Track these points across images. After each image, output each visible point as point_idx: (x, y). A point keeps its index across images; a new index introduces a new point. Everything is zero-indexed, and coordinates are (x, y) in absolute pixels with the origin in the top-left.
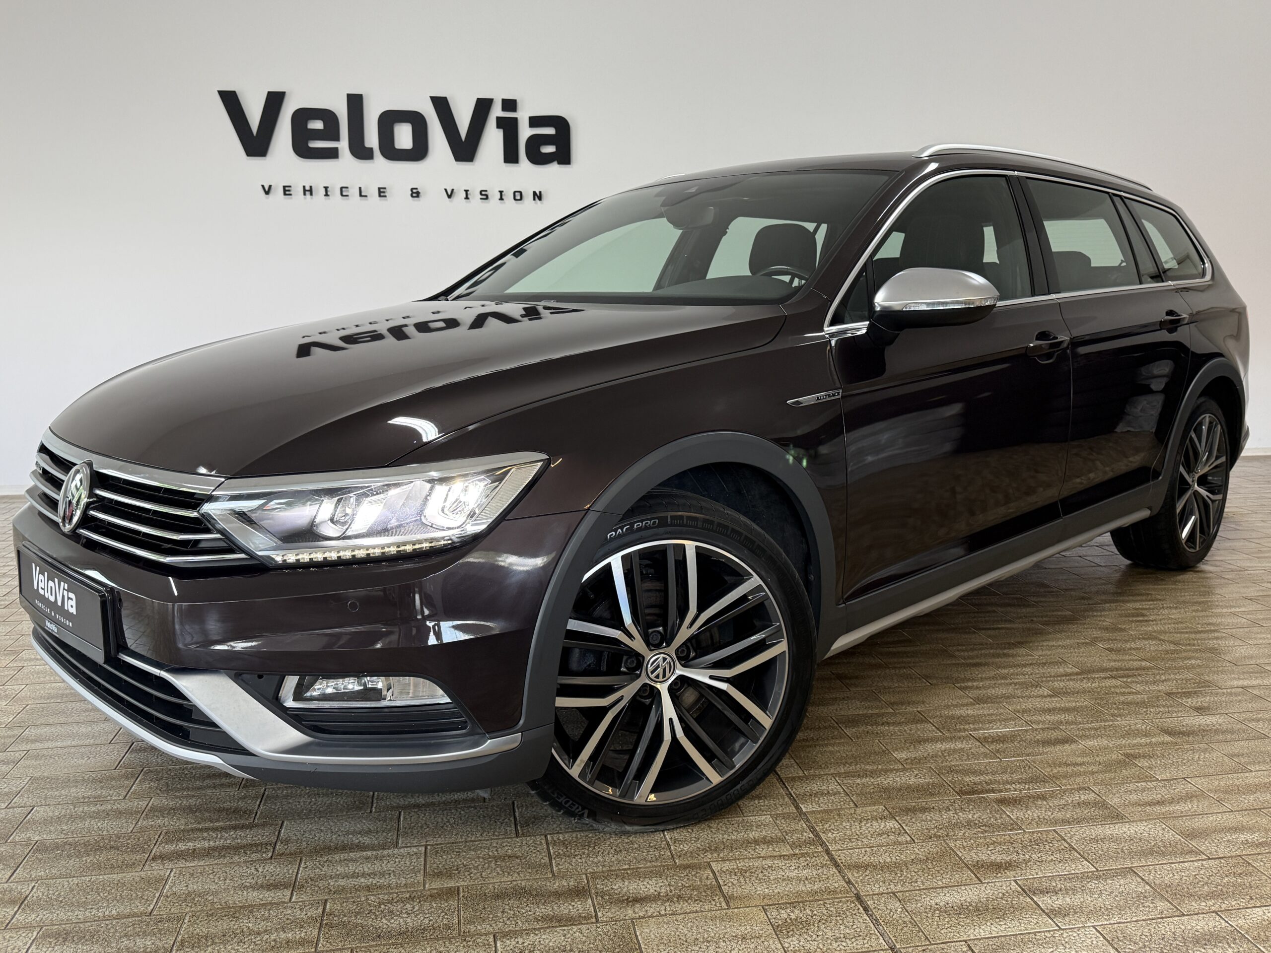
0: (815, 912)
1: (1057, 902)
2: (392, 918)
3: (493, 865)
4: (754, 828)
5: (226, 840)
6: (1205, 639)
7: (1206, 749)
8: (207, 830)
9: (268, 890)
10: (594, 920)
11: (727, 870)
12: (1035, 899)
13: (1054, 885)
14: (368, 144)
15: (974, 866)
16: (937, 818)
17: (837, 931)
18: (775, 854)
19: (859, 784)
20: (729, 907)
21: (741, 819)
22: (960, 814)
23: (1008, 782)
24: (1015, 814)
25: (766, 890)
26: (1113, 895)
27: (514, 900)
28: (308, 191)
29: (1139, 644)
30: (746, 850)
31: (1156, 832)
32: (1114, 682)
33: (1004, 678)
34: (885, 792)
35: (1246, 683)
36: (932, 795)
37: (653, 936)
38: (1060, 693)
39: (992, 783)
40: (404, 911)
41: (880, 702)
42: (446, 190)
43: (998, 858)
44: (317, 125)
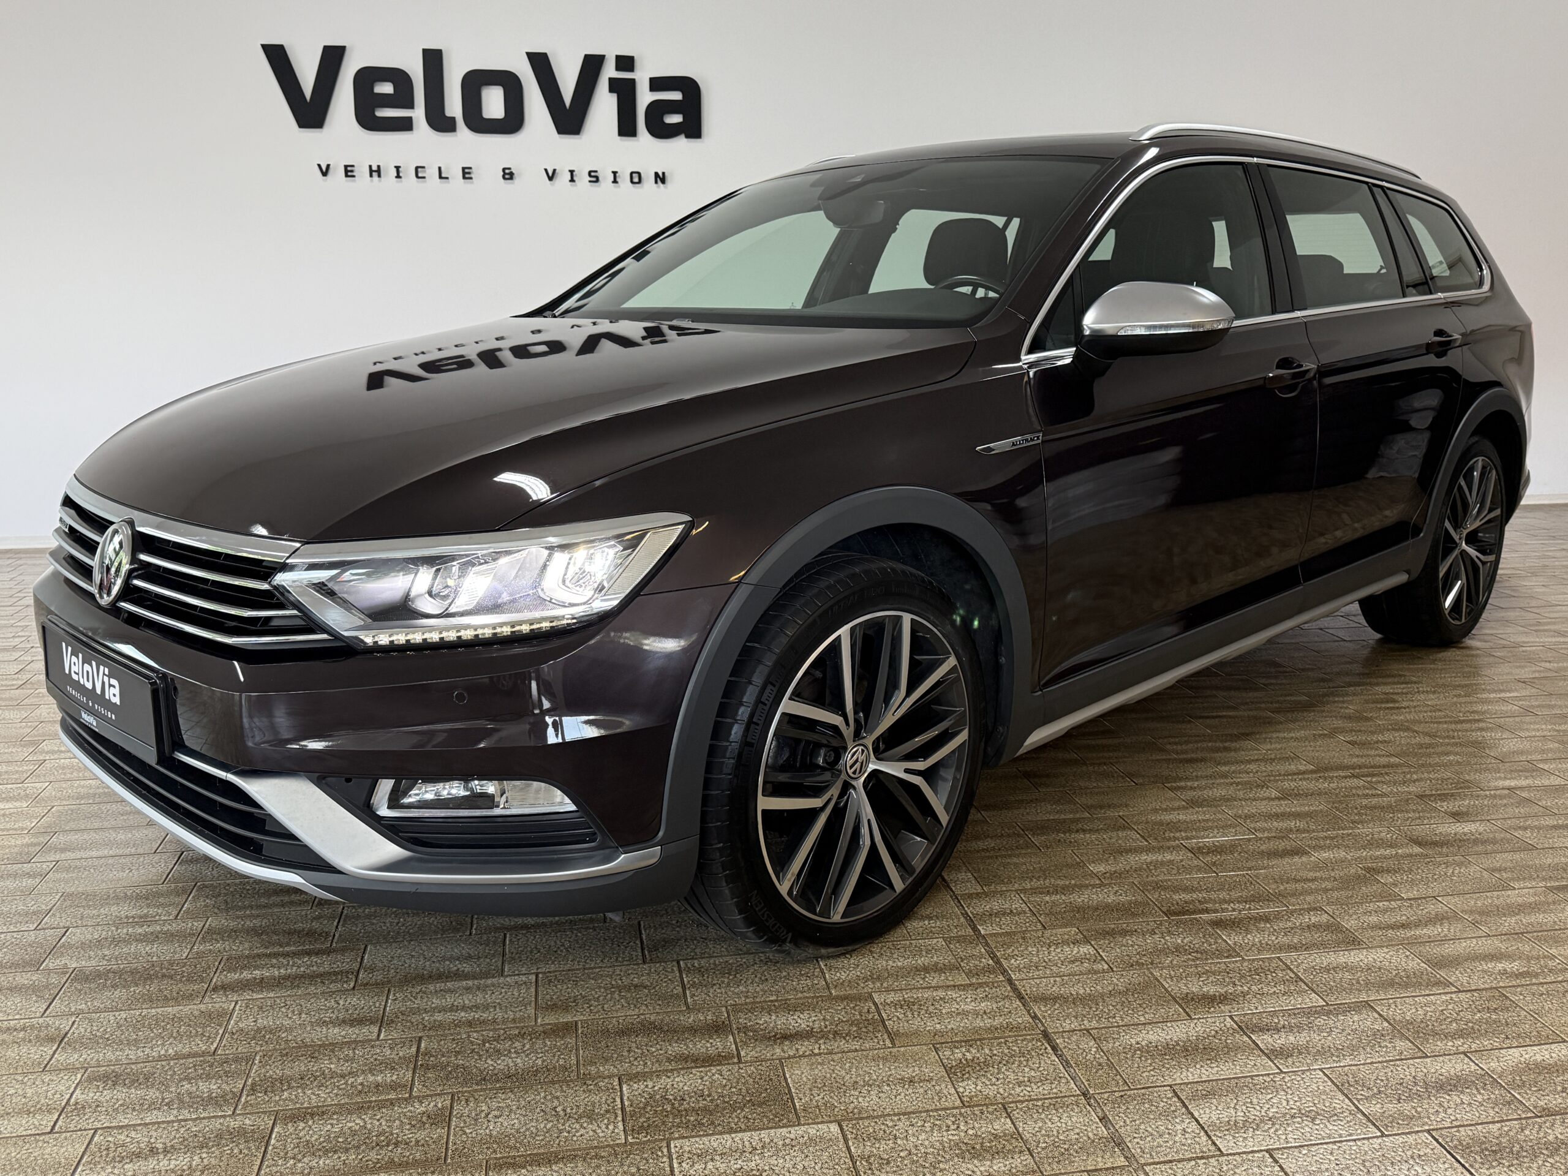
0: (995, 1052)
1: (1281, 1040)
2: (499, 1059)
3: (616, 996)
4: (924, 953)
5: (299, 967)
6: (1467, 731)
7: (1462, 863)
8: (275, 955)
9: (352, 1026)
10: (736, 1060)
11: (892, 1002)
12: (1254, 1038)
13: (1276, 1021)
14: (449, 113)
15: (1183, 999)
16: (1139, 943)
17: (1020, 1074)
18: (948, 983)
19: (1048, 902)
20: (894, 1045)
21: (908, 942)
22: (1167, 938)
23: (1225, 901)
24: (1232, 938)
25: (938, 1026)
26: (1344, 1034)
27: (642, 1037)
28: (376, 172)
29: (1388, 736)
30: (914, 979)
31: (1399, 960)
32: (1355, 782)
33: (1224, 776)
34: (1078, 912)
35: (1513, 783)
36: (1134, 915)
37: (805, 1079)
38: (1290, 796)
39: (1206, 902)
40: (513, 1050)
41: (1075, 804)
42: (546, 170)
43: (1211, 990)
44: (386, 88)
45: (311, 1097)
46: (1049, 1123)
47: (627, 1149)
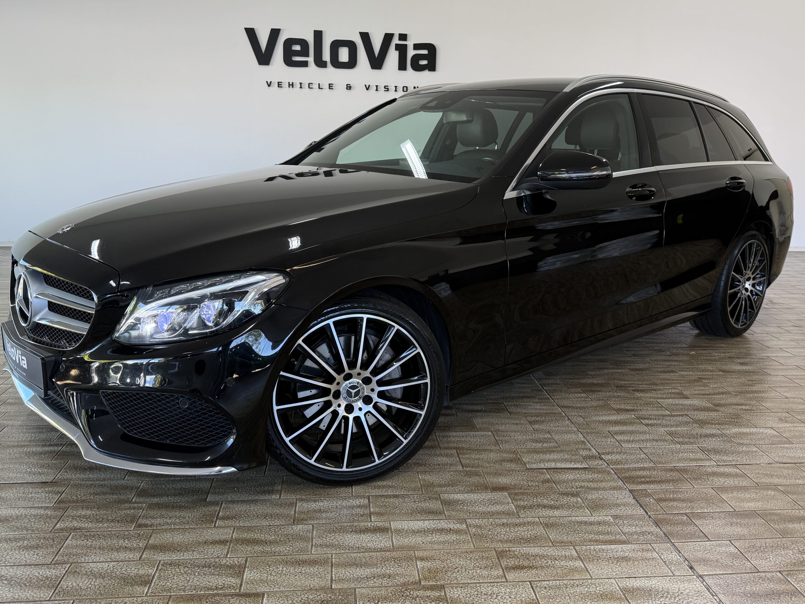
0: (547, 419)
1: (650, 422)
11: (510, 405)
12: (641, 421)
13: (651, 417)
14: (324, 59)
15: (617, 409)
16: (604, 394)
18: (531, 401)
19: (571, 382)
20: (511, 415)
22: (615, 393)
28: (291, 85)
42: (365, 85)
44: (297, 48)
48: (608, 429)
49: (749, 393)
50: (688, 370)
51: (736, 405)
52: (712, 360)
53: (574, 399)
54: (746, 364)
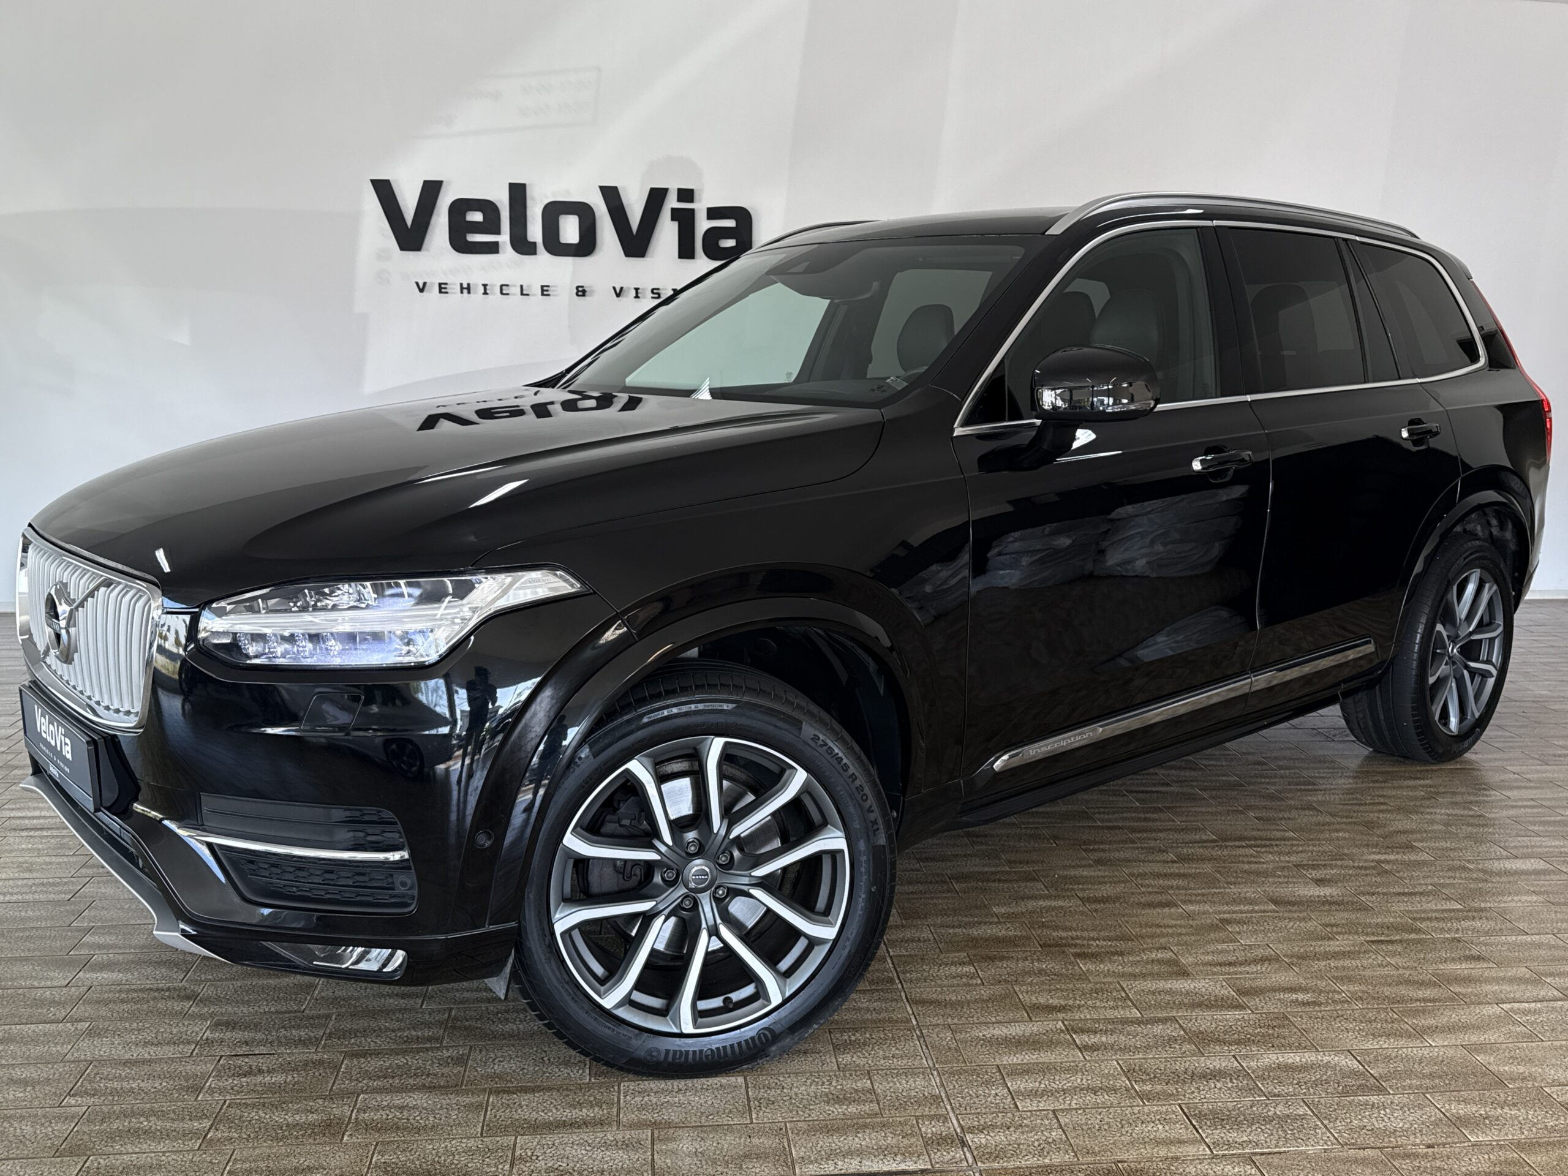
1: (1095, 1039)
2: (507, 1024)
7: (1304, 918)
12: (1074, 1036)
13: (1097, 1026)
14: (530, 239)
15: (1030, 1007)
16: (1012, 966)
17: (888, 1052)
19: (950, 934)
22: (1036, 964)
28: (466, 289)
41: (999, 860)
42: (614, 288)
43: (1055, 1002)
44: (477, 217)
45: (371, 1043)
46: (898, 1085)
47: (590, 1086)
48: (998, 1062)
49: (1318, 960)
50: (1204, 899)
51: (1284, 990)
52: (1258, 873)
53: (946, 982)
54: (1329, 881)
